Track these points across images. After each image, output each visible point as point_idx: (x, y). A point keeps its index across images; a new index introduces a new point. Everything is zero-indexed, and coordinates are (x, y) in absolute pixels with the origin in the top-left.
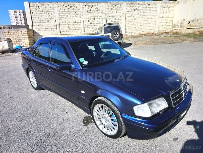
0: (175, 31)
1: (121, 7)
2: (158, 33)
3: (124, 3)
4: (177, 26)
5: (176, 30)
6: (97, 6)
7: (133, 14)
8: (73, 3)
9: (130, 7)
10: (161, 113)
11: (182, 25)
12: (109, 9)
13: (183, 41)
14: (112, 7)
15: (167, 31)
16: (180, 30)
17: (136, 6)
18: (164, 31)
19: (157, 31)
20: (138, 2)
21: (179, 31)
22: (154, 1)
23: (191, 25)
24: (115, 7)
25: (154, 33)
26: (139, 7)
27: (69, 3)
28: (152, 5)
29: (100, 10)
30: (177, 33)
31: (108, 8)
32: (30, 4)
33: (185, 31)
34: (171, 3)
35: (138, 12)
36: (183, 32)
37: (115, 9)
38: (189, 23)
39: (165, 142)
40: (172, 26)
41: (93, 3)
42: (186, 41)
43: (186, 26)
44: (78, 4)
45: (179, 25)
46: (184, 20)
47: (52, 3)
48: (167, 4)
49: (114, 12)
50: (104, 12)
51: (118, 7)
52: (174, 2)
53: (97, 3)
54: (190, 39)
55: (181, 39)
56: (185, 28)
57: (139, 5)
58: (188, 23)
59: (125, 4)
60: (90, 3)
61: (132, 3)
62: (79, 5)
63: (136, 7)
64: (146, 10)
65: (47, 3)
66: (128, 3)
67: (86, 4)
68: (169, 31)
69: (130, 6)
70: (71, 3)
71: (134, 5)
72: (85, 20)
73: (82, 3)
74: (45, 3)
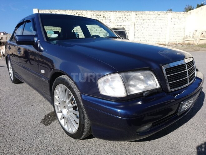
0: (186, 42)
1: (130, 16)
2: (168, 44)
3: (133, 12)
4: (189, 37)
5: (188, 42)
6: (105, 15)
7: (142, 24)
8: (81, 12)
9: (139, 17)
10: (144, 94)
11: (194, 36)
12: (118, 18)
13: (195, 50)
14: (121, 17)
15: (178, 42)
16: (193, 41)
17: (145, 15)
18: (175, 42)
19: (168, 42)
20: (147, 12)
21: (191, 42)
22: (164, 12)
23: (204, 36)
24: (124, 16)
25: (165, 44)
26: (149, 17)
27: (77, 12)
28: (162, 15)
29: (109, 19)
30: (189, 44)
31: (116, 17)
32: (39, 11)
33: (198, 43)
34: (182, 14)
35: (147, 22)
36: (196, 43)
37: (123, 18)
38: (202, 34)
39: (157, 150)
40: (183, 37)
41: (102, 12)
42: (198, 50)
43: (199, 37)
44: (87, 12)
45: (191, 36)
46: (196, 30)
47: (61, 11)
48: (178, 15)
49: (122, 21)
50: (112, 21)
51: (127, 16)
52: (186, 13)
53: (105, 12)
54: (203, 49)
55: (194, 49)
56: (197, 39)
57: (149, 15)
58: (200, 33)
59: (135, 13)
60: (98, 12)
61: (141, 13)
62: (87, 14)
63: (146, 17)
64: (156, 20)
65: (56, 11)
66: (137, 13)
67: (94, 12)
68: (180, 42)
69: (139, 15)
70: (80, 11)
71: (144, 15)
72: (92, 28)
73: (90, 12)
74: (53, 11)
